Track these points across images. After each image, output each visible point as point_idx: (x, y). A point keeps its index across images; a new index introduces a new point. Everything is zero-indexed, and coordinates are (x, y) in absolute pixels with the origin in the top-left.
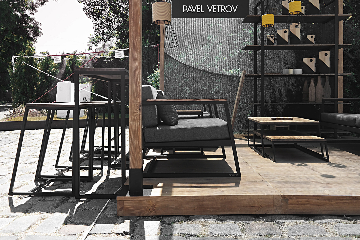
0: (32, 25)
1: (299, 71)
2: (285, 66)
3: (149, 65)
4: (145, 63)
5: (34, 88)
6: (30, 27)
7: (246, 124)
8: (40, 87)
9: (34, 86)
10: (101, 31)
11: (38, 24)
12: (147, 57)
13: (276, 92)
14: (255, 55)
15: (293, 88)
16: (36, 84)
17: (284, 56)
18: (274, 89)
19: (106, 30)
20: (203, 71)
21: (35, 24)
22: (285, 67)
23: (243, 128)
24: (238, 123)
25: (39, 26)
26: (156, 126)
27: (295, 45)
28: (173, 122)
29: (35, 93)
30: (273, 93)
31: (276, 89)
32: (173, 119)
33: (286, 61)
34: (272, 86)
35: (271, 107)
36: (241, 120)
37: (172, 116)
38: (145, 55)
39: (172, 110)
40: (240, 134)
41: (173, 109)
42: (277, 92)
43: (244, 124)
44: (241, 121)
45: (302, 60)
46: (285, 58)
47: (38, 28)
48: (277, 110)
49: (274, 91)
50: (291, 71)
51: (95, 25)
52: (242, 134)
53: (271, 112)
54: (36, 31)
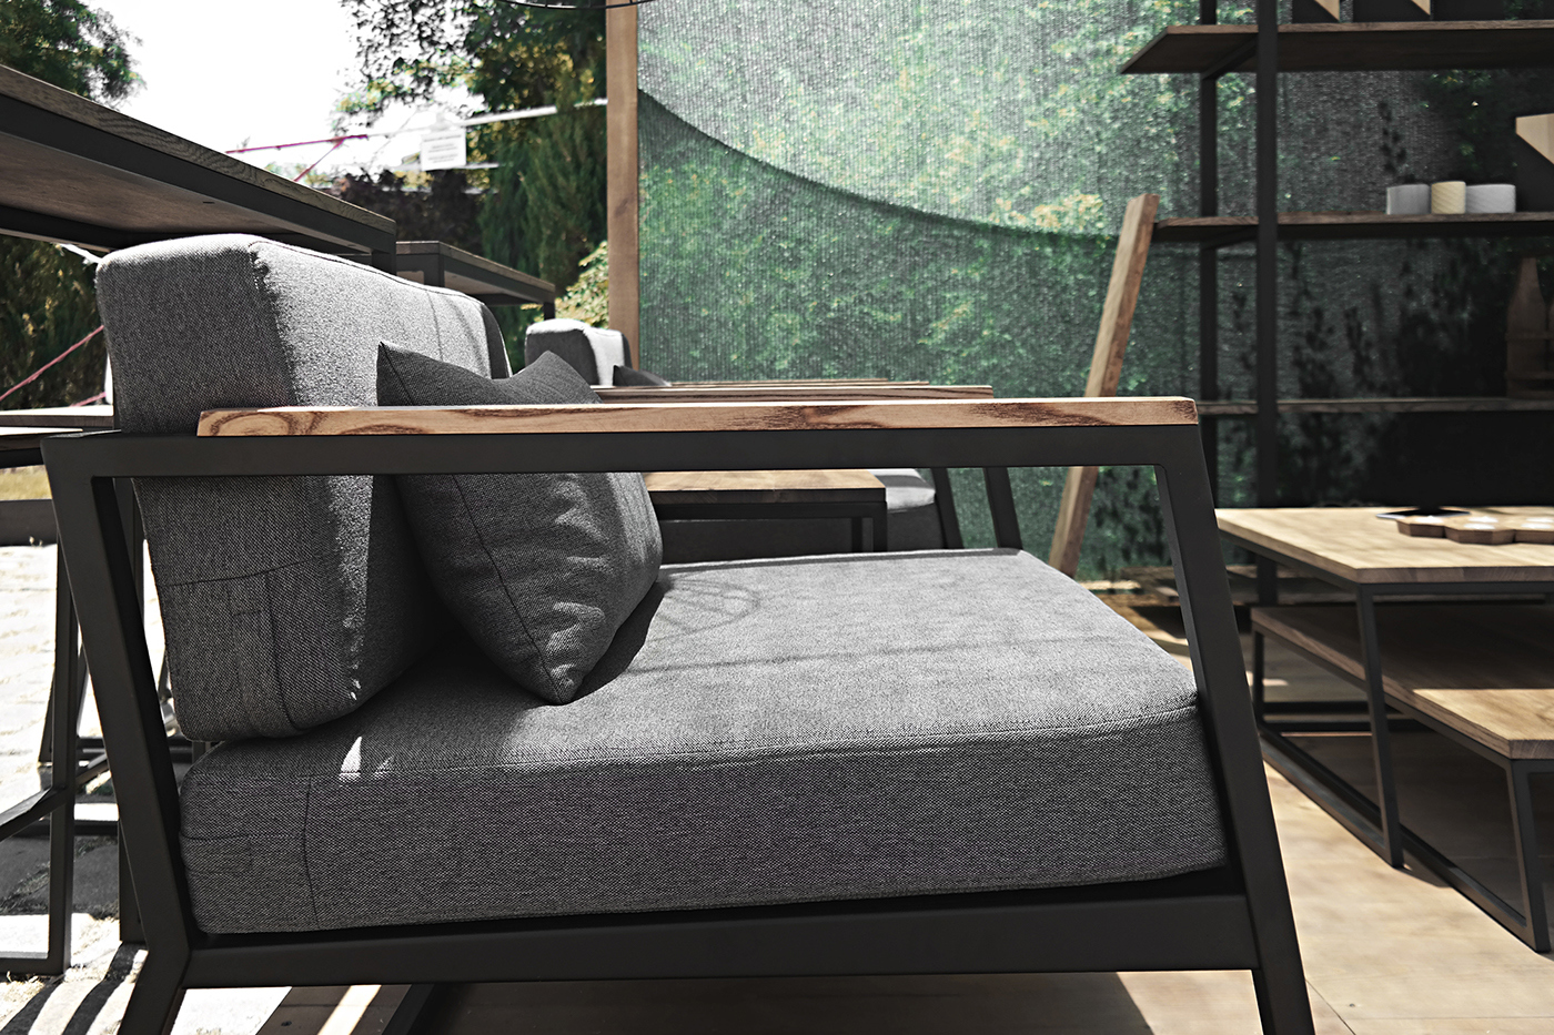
0: (98, 44)
1: (1498, 198)
2: (1389, 168)
3: (593, 204)
4: (573, 190)
5: (24, 325)
6: (87, 54)
7: (1148, 528)
8: (59, 323)
9: (26, 316)
10: (387, 52)
11: (124, 38)
12: (582, 158)
13: (1331, 331)
14: (1208, 102)
15: (1436, 305)
16: (34, 308)
17: (1383, 106)
18: (1318, 313)
19: (411, 51)
20: (884, 209)
21: (112, 40)
22: (1389, 179)
23: (1126, 555)
24: (1100, 524)
25: (130, 49)
26: (333, 730)
27: (1481, 25)
28: (561, 657)
29: (32, 353)
30: (1311, 339)
31: (1332, 312)
32: (567, 619)
33: (1397, 138)
34: (1307, 293)
35: (1305, 426)
36: (1113, 505)
37: (549, 590)
38: (574, 147)
39: (562, 519)
40: (1111, 592)
41: (566, 505)
42: (1340, 333)
43: (1131, 531)
44: (1115, 515)
45: (1513, 125)
46: (1388, 119)
47: (123, 58)
48: (1337, 444)
49: (1318, 327)
50: (1453, 197)
51: (355, 21)
52: (1122, 591)
53: (1305, 452)
54: (118, 70)
